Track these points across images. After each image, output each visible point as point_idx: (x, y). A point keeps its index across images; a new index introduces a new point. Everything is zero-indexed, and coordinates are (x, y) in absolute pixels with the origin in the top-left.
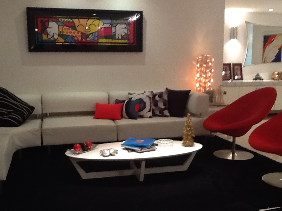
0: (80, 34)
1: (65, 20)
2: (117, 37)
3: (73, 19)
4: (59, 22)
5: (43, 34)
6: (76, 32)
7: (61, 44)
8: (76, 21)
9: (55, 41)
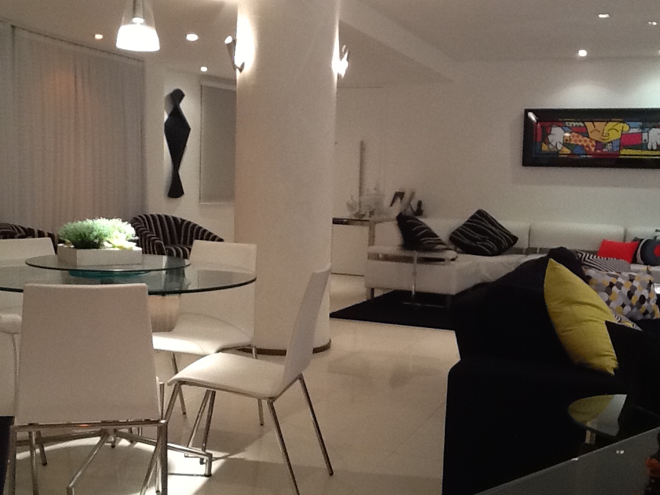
0: (594, 143)
1: (575, 124)
2: (649, 147)
3: (586, 123)
4: (566, 126)
5: (544, 144)
6: (588, 139)
7: (566, 156)
8: (589, 125)
9: (557, 153)
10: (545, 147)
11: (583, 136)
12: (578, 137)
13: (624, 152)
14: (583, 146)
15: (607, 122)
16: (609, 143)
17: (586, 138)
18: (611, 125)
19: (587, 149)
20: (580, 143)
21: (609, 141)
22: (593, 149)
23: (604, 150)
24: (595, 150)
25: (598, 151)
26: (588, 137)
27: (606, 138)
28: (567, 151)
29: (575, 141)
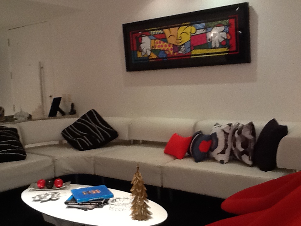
7: (154, 60)
10: (139, 55)
11: (164, 42)
12: (160, 43)
13: (195, 52)
14: (164, 50)
15: (179, 26)
16: (182, 45)
17: (165, 43)
18: (182, 28)
19: (167, 52)
20: (162, 49)
21: (182, 43)
22: (172, 52)
23: (180, 52)
24: (174, 53)
25: (175, 54)
26: (167, 42)
27: (180, 41)
28: (154, 56)
29: (159, 46)
